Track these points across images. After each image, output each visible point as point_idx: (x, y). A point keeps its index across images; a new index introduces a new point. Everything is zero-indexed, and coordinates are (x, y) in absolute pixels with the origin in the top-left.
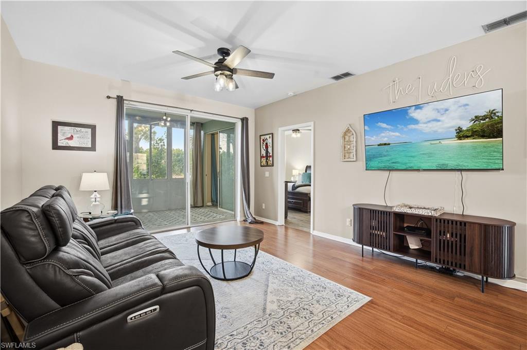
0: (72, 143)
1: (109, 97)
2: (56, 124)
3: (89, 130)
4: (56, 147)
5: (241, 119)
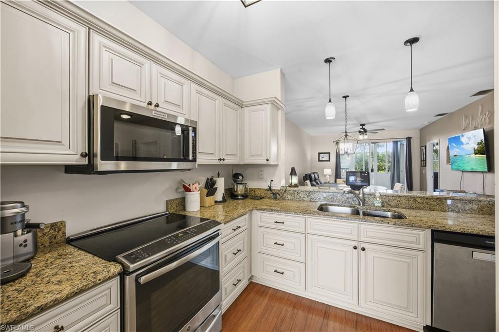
2: (319, 153)
3: (328, 154)
4: (319, 161)
5: (406, 138)
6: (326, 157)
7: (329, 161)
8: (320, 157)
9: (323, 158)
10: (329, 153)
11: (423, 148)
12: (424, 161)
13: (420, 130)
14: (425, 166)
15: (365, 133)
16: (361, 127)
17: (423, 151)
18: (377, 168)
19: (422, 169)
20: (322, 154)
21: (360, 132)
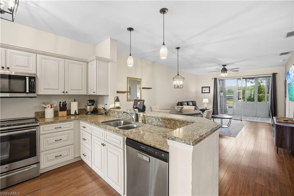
0: (205, 92)
1: (213, 79)
2: (202, 87)
3: (209, 88)
4: (202, 93)
5: (272, 74)
6: (207, 90)
7: (209, 93)
8: (203, 90)
9: (205, 90)
10: (209, 87)
11: (285, 81)
12: (286, 92)
13: (285, 67)
14: (286, 97)
15: (226, 72)
16: (223, 67)
17: (285, 84)
18: (257, 98)
19: (285, 100)
20: (204, 88)
21: (222, 71)
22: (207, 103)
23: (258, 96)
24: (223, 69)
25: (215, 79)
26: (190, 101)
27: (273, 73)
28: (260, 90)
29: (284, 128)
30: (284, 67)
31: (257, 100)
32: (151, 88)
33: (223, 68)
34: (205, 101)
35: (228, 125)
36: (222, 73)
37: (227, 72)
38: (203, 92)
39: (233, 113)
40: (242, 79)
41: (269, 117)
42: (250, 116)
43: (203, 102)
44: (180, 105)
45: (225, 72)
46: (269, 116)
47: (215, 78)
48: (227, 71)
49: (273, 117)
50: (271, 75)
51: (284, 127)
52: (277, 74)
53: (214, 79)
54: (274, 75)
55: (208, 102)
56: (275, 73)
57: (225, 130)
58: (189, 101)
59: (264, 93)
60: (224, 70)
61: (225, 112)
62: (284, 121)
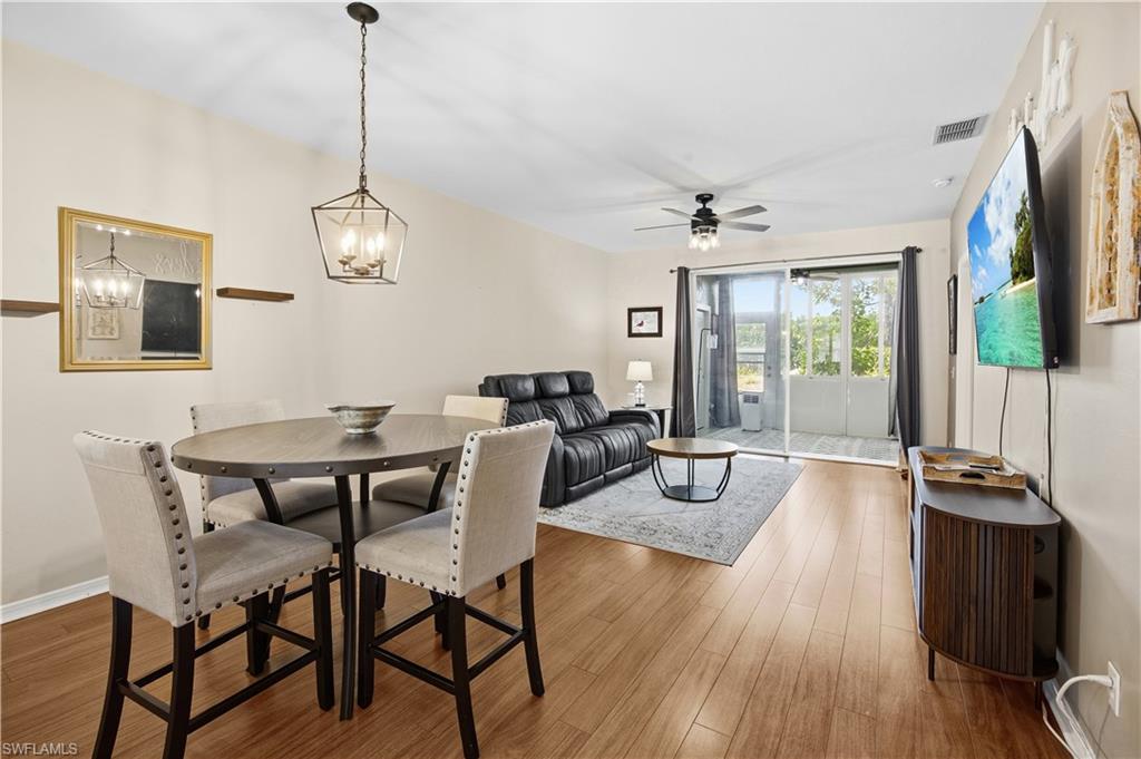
0: (643, 330)
1: (672, 271)
2: (631, 311)
3: (656, 313)
4: (631, 335)
5: (903, 253)
6: (650, 323)
7: (659, 334)
8: (634, 324)
9: (641, 325)
10: (659, 310)
11: (952, 284)
12: (954, 332)
13: (952, 220)
14: (955, 352)
15: (712, 228)
16: (701, 206)
17: (952, 297)
18: (850, 361)
19: (952, 364)
20: (639, 314)
21: (694, 224)
22: (645, 383)
23: (854, 351)
24: (699, 213)
25: (683, 273)
26: (560, 375)
27: (908, 249)
28: (862, 332)
29: (974, 533)
30: (949, 220)
31: (850, 368)
32: (290, 297)
33: (698, 211)
34: (640, 370)
35: (720, 491)
36: (695, 232)
37: (714, 231)
38: (634, 331)
39: (762, 422)
40: (788, 274)
41: (892, 437)
42: (823, 435)
43: (629, 378)
44: (492, 391)
45: (707, 231)
46: (892, 432)
47: (680, 269)
48: (715, 223)
49: (910, 450)
50: (899, 258)
51: (974, 528)
52: (919, 251)
53: (676, 274)
54: (911, 254)
55: (651, 379)
56: (913, 249)
57: (699, 514)
58: (548, 375)
59: (876, 344)
60: (705, 220)
61: (731, 419)
62: (964, 475)
